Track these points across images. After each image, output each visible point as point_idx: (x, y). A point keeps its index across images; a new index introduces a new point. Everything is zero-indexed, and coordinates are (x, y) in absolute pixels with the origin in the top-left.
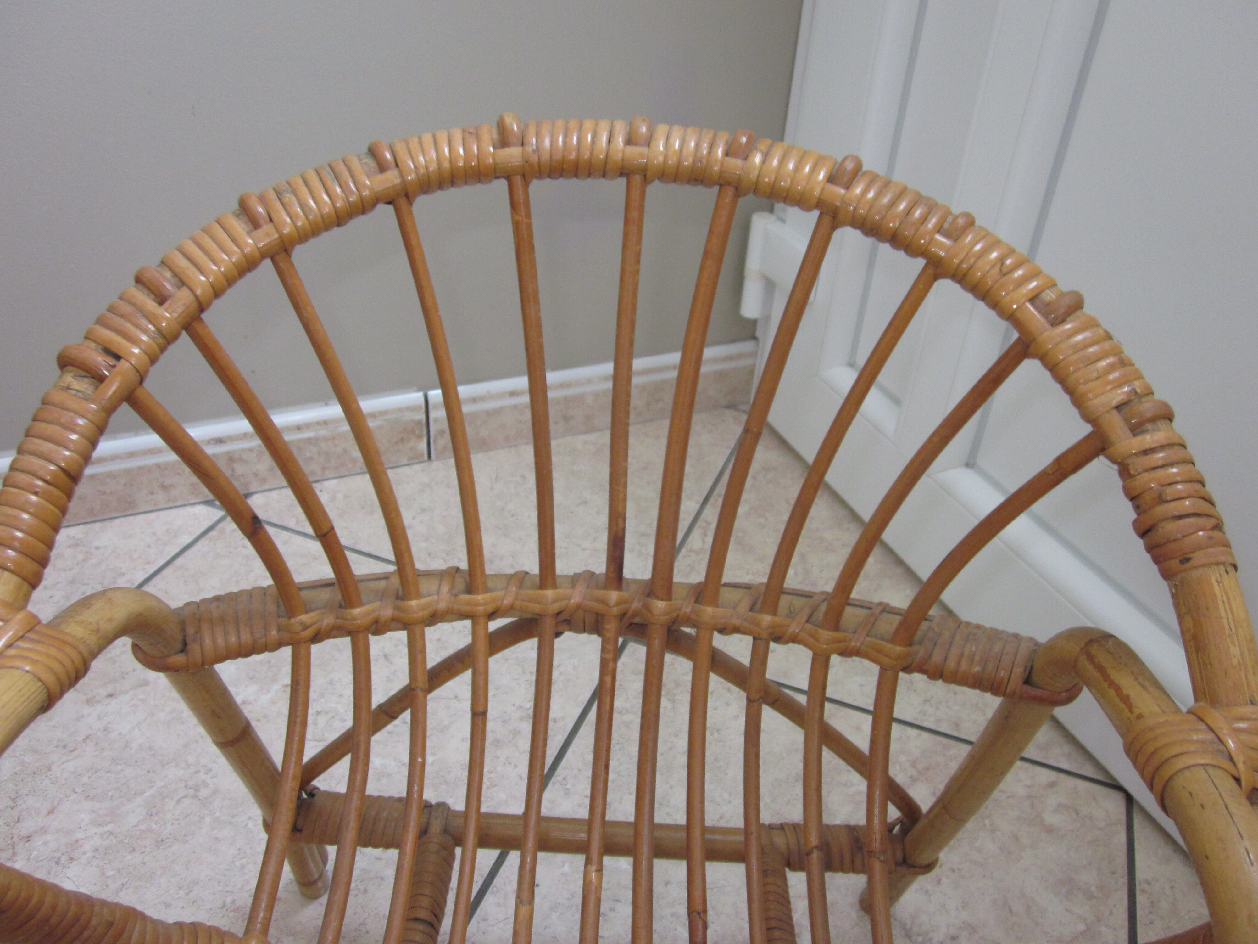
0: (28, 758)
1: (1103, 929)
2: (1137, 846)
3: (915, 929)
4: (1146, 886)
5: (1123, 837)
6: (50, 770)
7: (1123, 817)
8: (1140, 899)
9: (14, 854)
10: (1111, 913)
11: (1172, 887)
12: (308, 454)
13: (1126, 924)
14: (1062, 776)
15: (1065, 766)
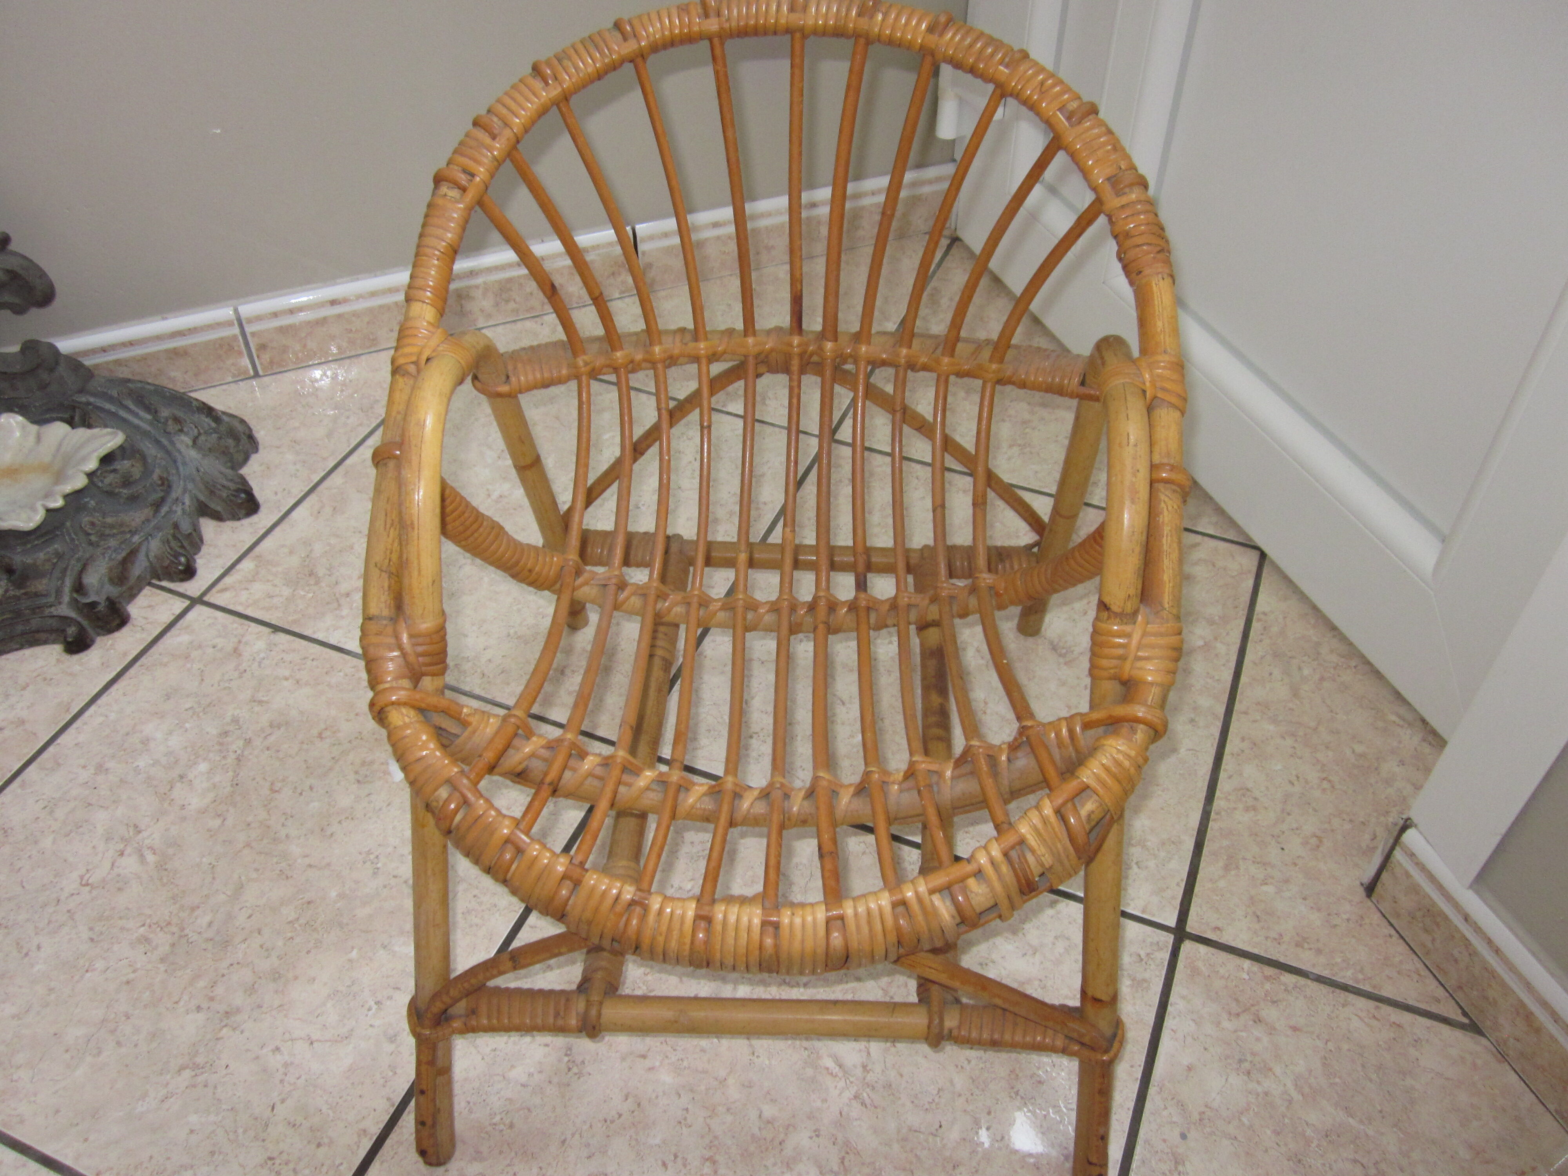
0: (333, 541)
1: (1218, 645)
2: (1261, 589)
3: (1061, 644)
4: (1262, 616)
5: (1250, 583)
6: (352, 548)
7: (1254, 569)
8: (1256, 625)
9: (339, 605)
10: (1228, 634)
11: (1285, 618)
12: (528, 290)
13: (1238, 641)
14: (1206, 539)
15: (1211, 532)
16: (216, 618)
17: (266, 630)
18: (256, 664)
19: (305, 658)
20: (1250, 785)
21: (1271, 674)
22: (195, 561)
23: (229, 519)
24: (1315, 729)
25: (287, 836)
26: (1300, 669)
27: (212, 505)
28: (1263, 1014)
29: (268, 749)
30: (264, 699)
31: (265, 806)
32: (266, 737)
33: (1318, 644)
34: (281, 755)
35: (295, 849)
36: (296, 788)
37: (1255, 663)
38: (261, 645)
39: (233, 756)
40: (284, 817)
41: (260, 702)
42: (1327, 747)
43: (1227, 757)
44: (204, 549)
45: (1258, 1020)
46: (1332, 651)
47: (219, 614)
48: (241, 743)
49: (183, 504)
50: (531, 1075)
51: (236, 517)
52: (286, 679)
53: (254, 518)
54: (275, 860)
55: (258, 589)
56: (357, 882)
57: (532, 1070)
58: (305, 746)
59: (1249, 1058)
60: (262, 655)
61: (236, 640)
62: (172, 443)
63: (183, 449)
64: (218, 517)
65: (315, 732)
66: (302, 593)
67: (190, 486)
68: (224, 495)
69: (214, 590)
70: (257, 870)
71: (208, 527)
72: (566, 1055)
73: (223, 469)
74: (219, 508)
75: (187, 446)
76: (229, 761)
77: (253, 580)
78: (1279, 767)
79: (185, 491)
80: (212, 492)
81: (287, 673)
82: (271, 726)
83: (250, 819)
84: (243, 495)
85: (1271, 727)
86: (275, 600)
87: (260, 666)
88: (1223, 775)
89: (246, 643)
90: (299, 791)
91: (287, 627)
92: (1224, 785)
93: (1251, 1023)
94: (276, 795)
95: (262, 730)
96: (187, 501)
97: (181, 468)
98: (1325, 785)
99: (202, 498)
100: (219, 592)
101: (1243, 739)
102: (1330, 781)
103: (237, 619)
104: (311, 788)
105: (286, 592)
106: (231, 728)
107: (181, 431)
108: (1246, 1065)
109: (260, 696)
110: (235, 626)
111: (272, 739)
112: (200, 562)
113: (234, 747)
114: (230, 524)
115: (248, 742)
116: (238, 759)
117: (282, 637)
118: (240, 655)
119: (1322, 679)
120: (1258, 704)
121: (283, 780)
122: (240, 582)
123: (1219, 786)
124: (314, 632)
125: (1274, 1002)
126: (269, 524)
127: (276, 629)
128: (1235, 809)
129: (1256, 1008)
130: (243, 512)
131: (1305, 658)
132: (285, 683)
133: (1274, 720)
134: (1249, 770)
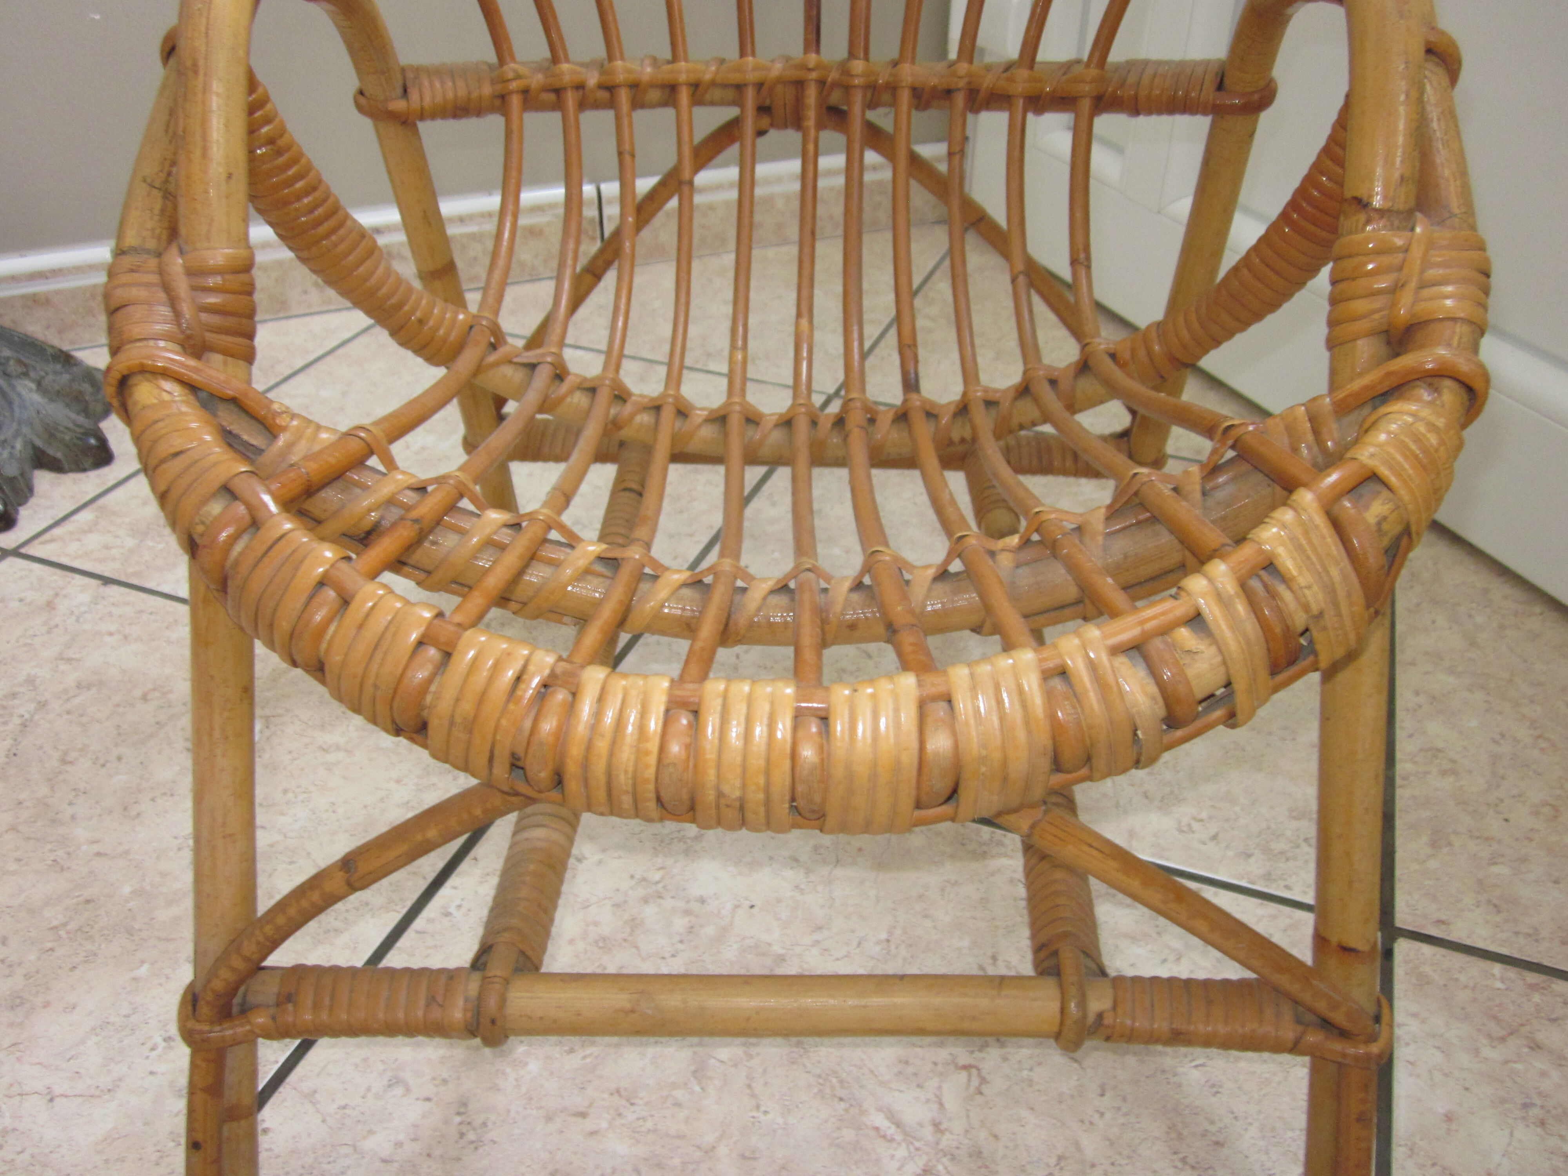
16: (30, 571)
17: (94, 582)
18: (74, 618)
19: (142, 611)
20: (1441, 745)
21: (1434, 622)
22: (17, 512)
23: (72, 470)
24: (1510, 681)
25: (73, 817)
26: (1470, 616)
27: (51, 451)
28: (1540, 1037)
29: (68, 713)
30: (77, 656)
31: (50, 780)
32: (68, 700)
33: (1486, 591)
34: (85, 720)
35: (80, 833)
36: (97, 758)
37: (1410, 611)
38: (85, 597)
39: (17, 721)
40: (74, 793)
41: (70, 660)
42: (1532, 702)
43: (1400, 714)
44: (33, 501)
45: (1536, 1046)
46: (1506, 598)
47: (36, 566)
48: (32, 706)
49: (13, 447)
50: (399, 1144)
51: (81, 468)
52: (111, 634)
53: (105, 471)
54: (49, 846)
55: (93, 540)
56: (163, 875)
57: (401, 1137)
58: (121, 710)
59: (1538, 1101)
60: (83, 609)
61: (52, 593)
62: (13, 388)
63: (24, 392)
64: (56, 467)
65: (138, 693)
66: (151, 544)
67: (26, 430)
68: (67, 438)
69: (36, 542)
70: (18, 860)
71: (43, 480)
72: (458, 1114)
73: (73, 416)
74: (59, 455)
75: (31, 390)
76: (11, 726)
77: (90, 531)
78: (1474, 723)
79: (17, 433)
80: (52, 436)
81: (113, 628)
82: (79, 686)
83: (23, 796)
84: (93, 441)
85: (1451, 679)
86: (114, 552)
87: (78, 620)
88: (1400, 734)
89: (65, 596)
90: (102, 761)
91: (123, 579)
92: (1404, 747)
93: (1526, 1050)
94: (68, 768)
95: (65, 691)
96: (19, 445)
97: (17, 410)
98: (1542, 744)
99: (39, 443)
100: (41, 543)
101: (1417, 693)
102: (1548, 740)
103: (58, 571)
104: (119, 759)
105: (130, 543)
106: (22, 690)
107: (26, 375)
108: (1535, 1112)
109: (70, 653)
110: (55, 577)
111: (76, 701)
112: (24, 513)
113: (21, 711)
114: (72, 476)
115: (42, 705)
116: (24, 725)
117: (115, 591)
118: (54, 609)
119: (1502, 627)
120: (1427, 653)
121: (81, 750)
122: (71, 533)
123: (1398, 747)
124: (158, 585)
125: (1554, 1020)
126: (122, 476)
127: (107, 581)
128: (1428, 773)
129: (1527, 1028)
130: (91, 460)
131: (1474, 605)
132: (108, 639)
133: (1451, 671)
134: (1435, 728)
